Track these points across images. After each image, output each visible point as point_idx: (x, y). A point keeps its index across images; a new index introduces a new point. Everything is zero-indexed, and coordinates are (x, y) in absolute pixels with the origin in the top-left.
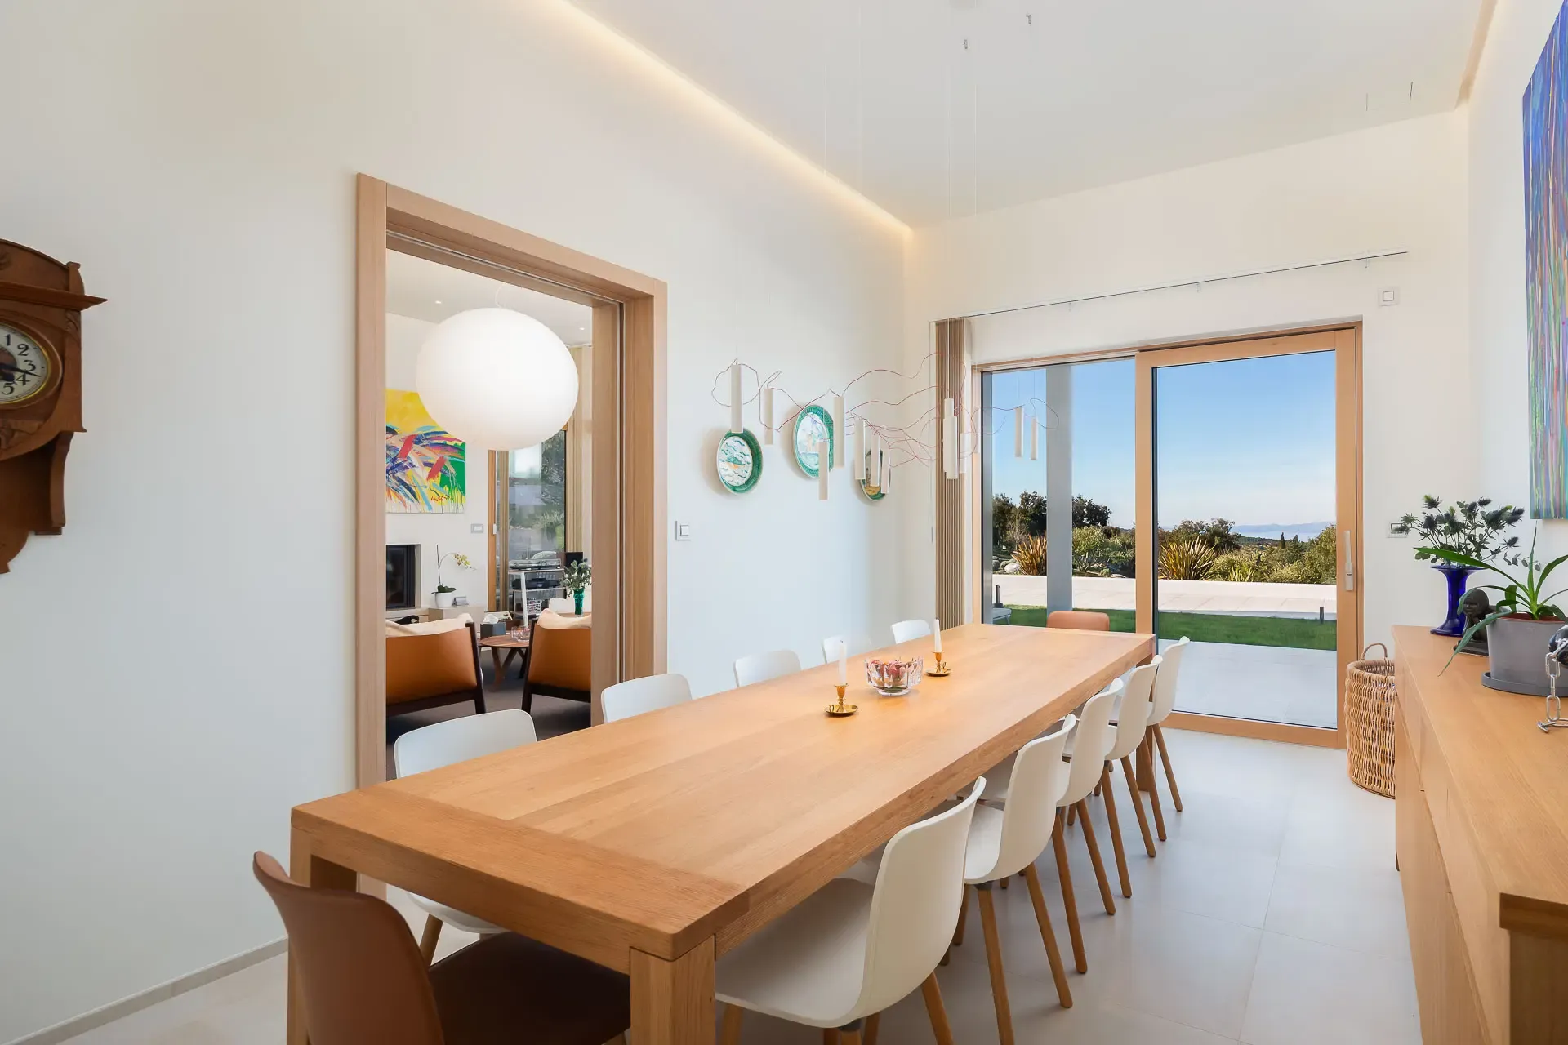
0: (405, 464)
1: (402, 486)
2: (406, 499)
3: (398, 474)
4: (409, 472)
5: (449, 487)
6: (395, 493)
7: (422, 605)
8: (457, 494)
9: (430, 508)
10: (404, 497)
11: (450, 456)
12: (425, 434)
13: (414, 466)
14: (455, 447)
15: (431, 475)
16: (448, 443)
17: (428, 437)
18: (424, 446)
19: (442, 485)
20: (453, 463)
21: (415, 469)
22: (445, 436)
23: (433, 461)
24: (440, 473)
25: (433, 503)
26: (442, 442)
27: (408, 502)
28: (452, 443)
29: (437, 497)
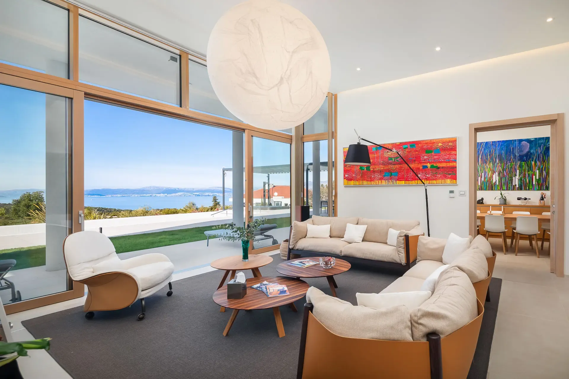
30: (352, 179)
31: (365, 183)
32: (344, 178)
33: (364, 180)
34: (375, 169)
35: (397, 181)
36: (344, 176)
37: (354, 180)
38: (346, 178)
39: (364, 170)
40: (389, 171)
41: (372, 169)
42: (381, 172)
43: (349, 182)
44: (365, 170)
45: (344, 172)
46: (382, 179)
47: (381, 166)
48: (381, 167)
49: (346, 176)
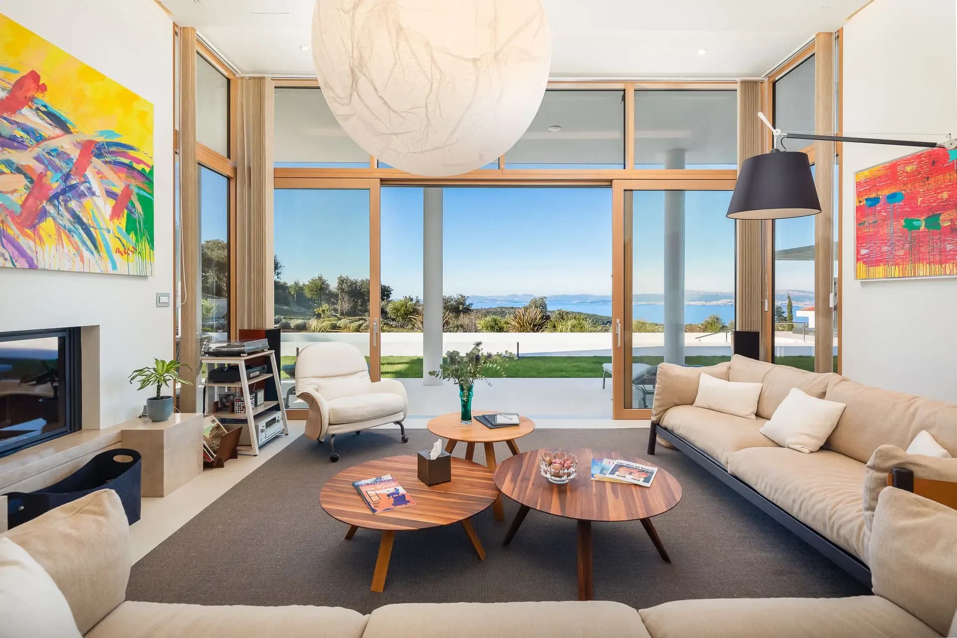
0: (82, 188)
1: (77, 225)
2: (83, 249)
3: (73, 204)
4: (87, 201)
5: (136, 234)
6: (68, 237)
7: (103, 426)
8: (144, 245)
9: (114, 267)
10: (80, 245)
11: (139, 188)
12: (110, 144)
13: (93, 194)
14: (142, 173)
15: (116, 213)
16: (135, 165)
17: (111, 149)
18: (105, 162)
19: (128, 231)
20: (141, 198)
21: (95, 198)
22: (132, 153)
23: (118, 189)
24: (126, 211)
25: (117, 257)
26: (127, 161)
27: (86, 254)
28: (139, 167)
29: (122, 249)
30: (880, 261)
31: (923, 269)
32: (858, 260)
33: (920, 260)
36: (859, 253)
37: (886, 263)
38: (862, 259)
39: (919, 228)
41: (947, 224)
43: (871, 269)
44: (922, 228)
45: (858, 243)
49: (864, 252)
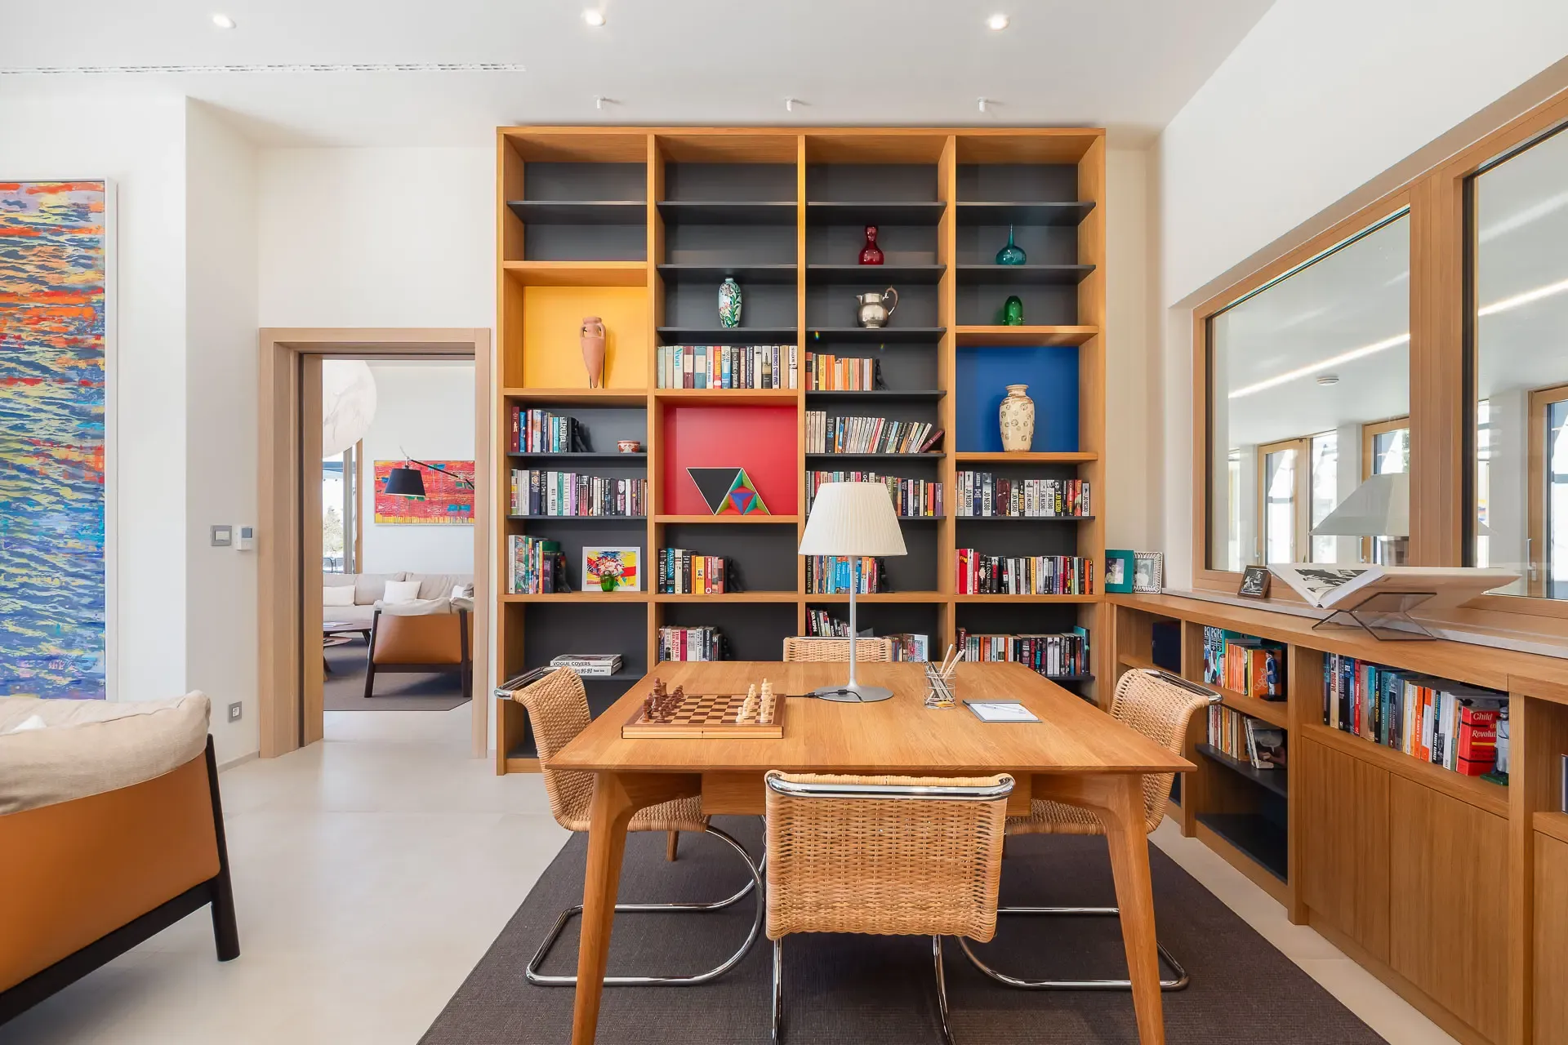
30: (391, 514)
31: (415, 520)
32: (376, 512)
33: (414, 515)
34: (433, 499)
35: (470, 519)
36: (376, 507)
37: (395, 515)
38: (379, 511)
40: (457, 503)
41: (428, 500)
42: (443, 503)
43: (386, 517)
45: (376, 505)
46: (445, 514)
47: (443, 494)
48: (443, 496)
49: (380, 507)
